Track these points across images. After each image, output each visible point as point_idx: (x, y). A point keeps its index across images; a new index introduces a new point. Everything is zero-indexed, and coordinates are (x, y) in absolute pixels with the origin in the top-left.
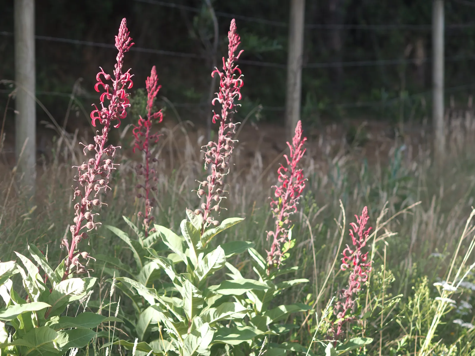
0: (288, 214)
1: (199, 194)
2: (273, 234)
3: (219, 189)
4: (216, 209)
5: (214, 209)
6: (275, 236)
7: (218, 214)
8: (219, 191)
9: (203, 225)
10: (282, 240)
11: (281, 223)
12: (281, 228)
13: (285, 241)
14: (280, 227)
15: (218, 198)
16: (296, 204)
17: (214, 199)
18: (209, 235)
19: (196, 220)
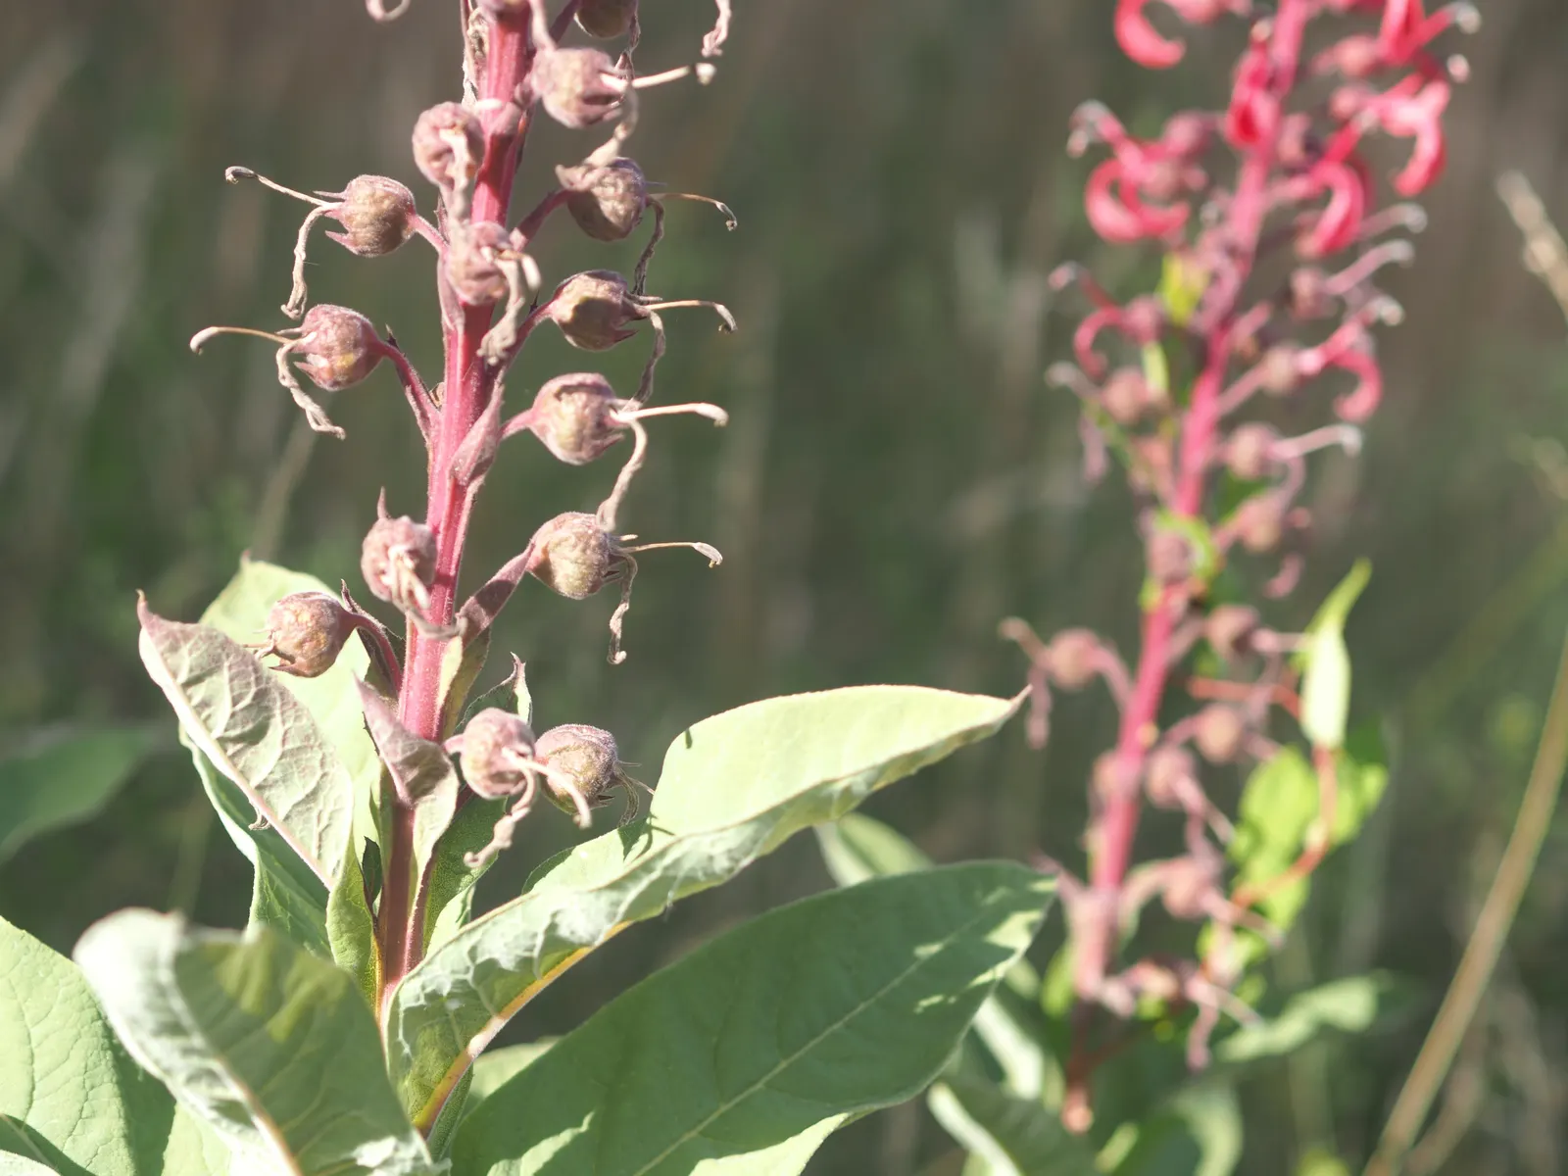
0: (1290, 449)
1: (305, 382)
2: (1106, 661)
3: (581, 288)
4: (569, 575)
5: (545, 570)
6: (1136, 698)
7: (608, 643)
8: (586, 309)
9: (394, 816)
10: (1217, 732)
11: (1204, 552)
12: (1200, 606)
13: (1261, 746)
14: (1197, 586)
15: (602, 427)
16: (1377, 329)
17: (529, 441)
18: (507, 963)
19: (290, 756)
